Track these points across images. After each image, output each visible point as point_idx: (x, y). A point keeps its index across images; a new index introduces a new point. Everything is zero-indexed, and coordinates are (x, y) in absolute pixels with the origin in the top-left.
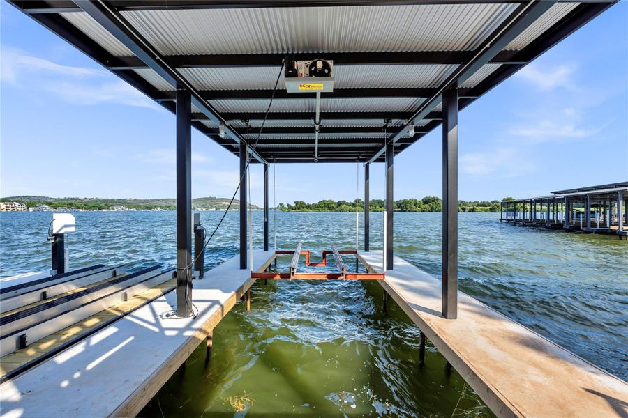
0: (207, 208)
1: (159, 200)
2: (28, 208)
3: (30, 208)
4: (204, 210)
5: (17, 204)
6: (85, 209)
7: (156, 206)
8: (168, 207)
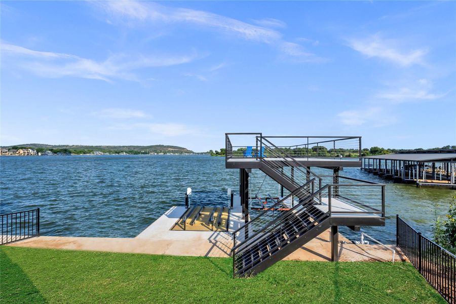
0: (158, 153)
1: (124, 147)
2: (38, 153)
3: (39, 153)
4: (156, 154)
5: (31, 150)
6: (75, 153)
7: (122, 151)
8: (131, 152)
